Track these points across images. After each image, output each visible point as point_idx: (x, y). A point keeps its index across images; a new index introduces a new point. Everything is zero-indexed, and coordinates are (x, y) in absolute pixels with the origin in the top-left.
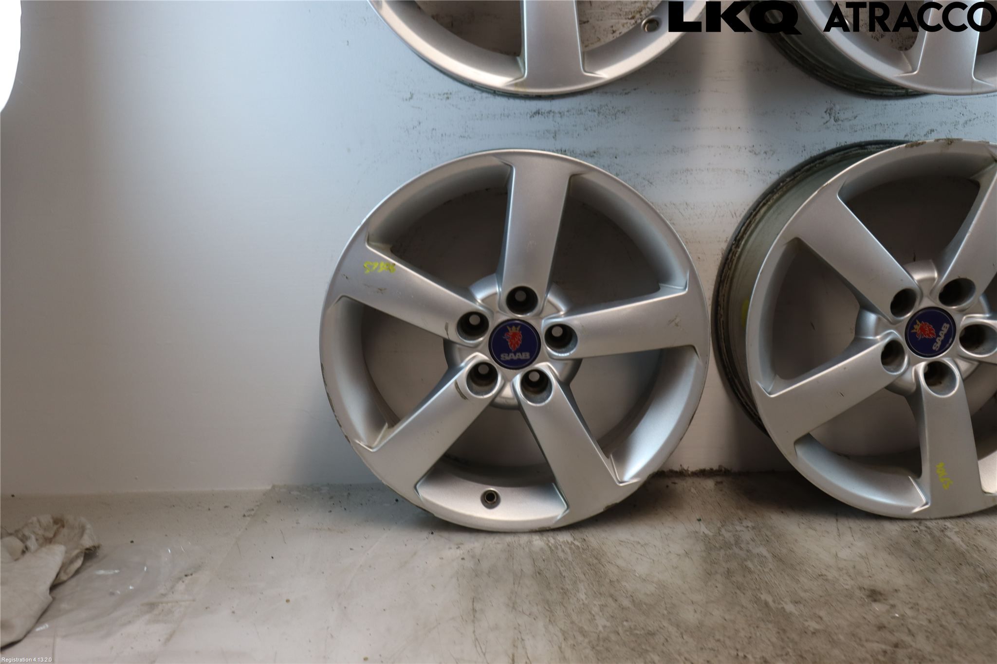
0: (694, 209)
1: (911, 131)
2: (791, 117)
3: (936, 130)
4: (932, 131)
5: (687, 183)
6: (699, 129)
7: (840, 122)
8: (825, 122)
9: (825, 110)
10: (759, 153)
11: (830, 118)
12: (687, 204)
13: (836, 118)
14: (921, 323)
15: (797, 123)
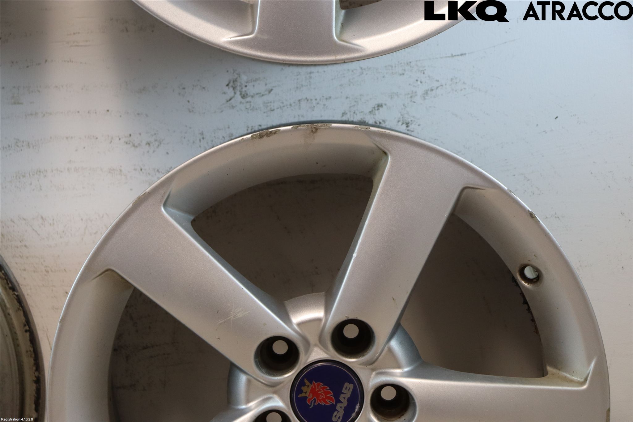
0: (54, 224)
1: (350, 107)
2: (179, 94)
3: (385, 105)
4: (380, 106)
5: (41, 189)
6: (51, 114)
7: (249, 99)
8: (229, 98)
9: (227, 83)
10: (139, 144)
11: (235, 93)
12: (42, 218)
13: (243, 93)
14: (311, 384)
15: (189, 101)
